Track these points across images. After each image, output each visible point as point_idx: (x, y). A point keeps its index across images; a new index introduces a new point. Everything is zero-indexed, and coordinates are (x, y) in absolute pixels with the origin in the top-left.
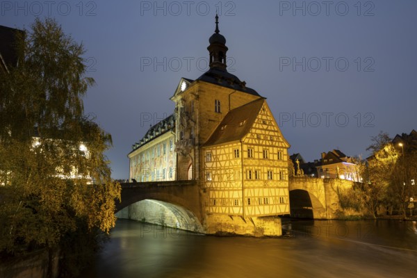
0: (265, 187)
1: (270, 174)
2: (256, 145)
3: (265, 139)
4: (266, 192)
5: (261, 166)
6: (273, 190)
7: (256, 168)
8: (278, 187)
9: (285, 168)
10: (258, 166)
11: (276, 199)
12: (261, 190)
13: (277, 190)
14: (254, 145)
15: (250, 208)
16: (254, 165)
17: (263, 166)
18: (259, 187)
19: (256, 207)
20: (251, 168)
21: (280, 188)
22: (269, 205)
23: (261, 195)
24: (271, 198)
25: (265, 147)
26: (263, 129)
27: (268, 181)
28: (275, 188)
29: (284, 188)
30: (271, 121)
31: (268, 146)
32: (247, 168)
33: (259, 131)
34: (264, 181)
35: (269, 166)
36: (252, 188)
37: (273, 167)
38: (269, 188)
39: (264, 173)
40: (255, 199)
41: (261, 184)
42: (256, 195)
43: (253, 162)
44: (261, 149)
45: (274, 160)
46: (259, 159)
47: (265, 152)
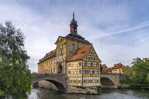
0: (91, 76)
1: (93, 72)
2: (88, 61)
3: (92, 59)
5: (90, 69)
6: (94, 78)
7: (88, 69)
9: (99, 70)
10: (89, 69)
11: (95, 81)
13: (96, 78)
14: (87, 61)
15: (85, 84)
16: (87, 69)
17: (91, 69)
18: (89, 76)
19: (88, 84)
20: (86, 69)
21: (97, 77)
22: (93, 83)
23: (89, 79)
24: (93, 81)
25: (91, 62)
26: (91, 55)
27: (92, 74)
28: (95, 77)
29: (99, 77)
30: (94, 52)
31: (93, 62)
32: (84, 69)
33: (89, 56)
34: (91, 74)
35: (93, 69)
36: (86, 77)
37: (95, 69)
38: (93, 77)
39: (91, 71)
40: (87, 81)
41: (90, 75)
42: (88, 79)
43: (87, 67)
44: (90, 63)
45: (95, 67)
46: (89, 66)
47: (92, 64)
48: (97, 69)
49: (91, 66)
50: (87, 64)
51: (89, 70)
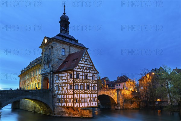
0: (85, 93)
1: (88, 86)
2: (81, 72)
3: (86, 69)
4: (86, 96)
5: (83, 83)
6: (89, 95)
7: (81, 83)
8: (92, 93)
9: (96, 84)
11: (91, 99)
12: (83, 94)
13: (91, 95)
15: (77, 104)
17: (85, 82)
18: (82, 93)
19: (80, 103)
20: (78, 83)
21: (93, 94)
22: (87, 102)
24: (88, 99)
25: (85, 73)
26: (85, 64)
27: (87, 90)
29: (95, 94)
30: (89, 60)
31: (87, 72)
32: (76, 83)
33: (83, 65)
34: (85, 90)
35: (88, 83)
36: (78, 93)
37: (90, 83)
38: (87, 93)
39: (85, 86)
40: (80, 99)
41: (83, 91)
42: (80, 97)
43: (80, 80)
45: (90, 80)
46: (82, 79)
47: (86, 76)
48: (93, 83)
49: (84, 79)
50: (80, 75)
51: (83, 85)
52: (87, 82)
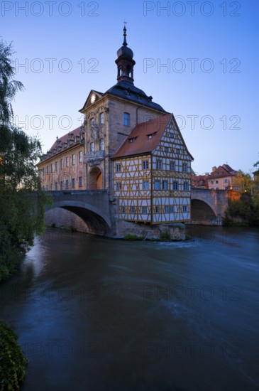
0: (170, 196)
1: (176, 184)
2: (164, 157)
3: (172, 152)
4: (172, 201)
5: (168, 177)
6: (177, 199)
7: (164, 179)
8: (181, 197)
9: (188, 179)
10: (166, 177)
12: (167, 199)
13: (181, 199)
14: (162, 157)
16: (162, 176)
17: (170, 177)
18: (166, 197)
19: (163, 215)
20: (159, 178)
21: (183, 197)
22: (174, 213)
23: (167, 204)
24: (175, 207)
25: (171, 160)
26: (170, 142)
27: (173, 191)
28: (179, 197)
29: (187, 198)
30: (177, 135)
31: (174, 159)
32: (156, 178)
33: (166, 145)
34: (170, 191)
35: (175, 177)
36: (159, 197)
37: (179, 178)
38: (174, 197)
39: (170, 184)
40: (161, 207)
41: (167, 194)
42: (163, 203)
43: (161, 173)
44: (168, 161)
45: (179, 172)
46: (166, 171)
47: (172, 164)
48: (183, 179)
49: (170, 171)
51: (167, 181)
52: (173, 177)
